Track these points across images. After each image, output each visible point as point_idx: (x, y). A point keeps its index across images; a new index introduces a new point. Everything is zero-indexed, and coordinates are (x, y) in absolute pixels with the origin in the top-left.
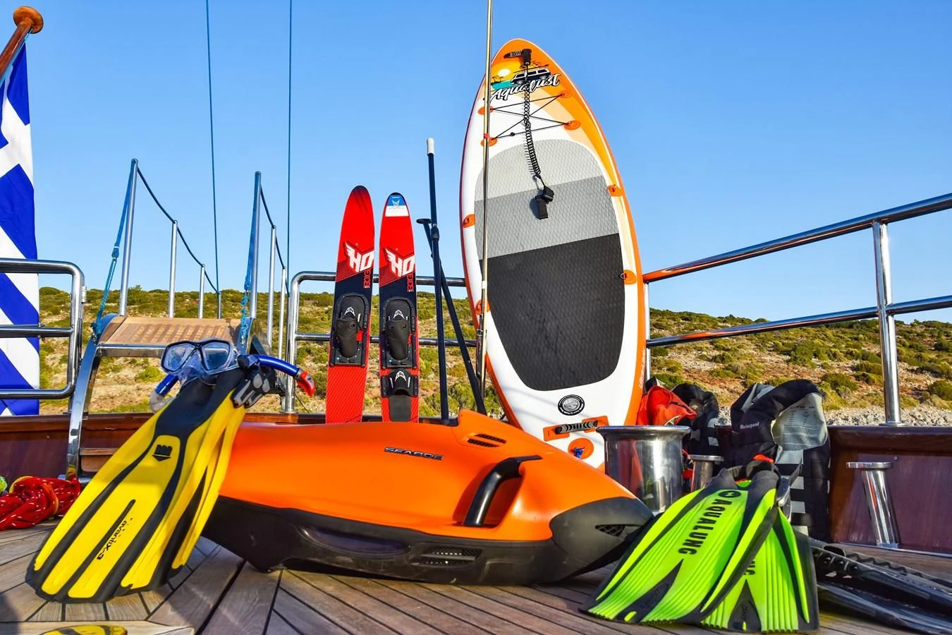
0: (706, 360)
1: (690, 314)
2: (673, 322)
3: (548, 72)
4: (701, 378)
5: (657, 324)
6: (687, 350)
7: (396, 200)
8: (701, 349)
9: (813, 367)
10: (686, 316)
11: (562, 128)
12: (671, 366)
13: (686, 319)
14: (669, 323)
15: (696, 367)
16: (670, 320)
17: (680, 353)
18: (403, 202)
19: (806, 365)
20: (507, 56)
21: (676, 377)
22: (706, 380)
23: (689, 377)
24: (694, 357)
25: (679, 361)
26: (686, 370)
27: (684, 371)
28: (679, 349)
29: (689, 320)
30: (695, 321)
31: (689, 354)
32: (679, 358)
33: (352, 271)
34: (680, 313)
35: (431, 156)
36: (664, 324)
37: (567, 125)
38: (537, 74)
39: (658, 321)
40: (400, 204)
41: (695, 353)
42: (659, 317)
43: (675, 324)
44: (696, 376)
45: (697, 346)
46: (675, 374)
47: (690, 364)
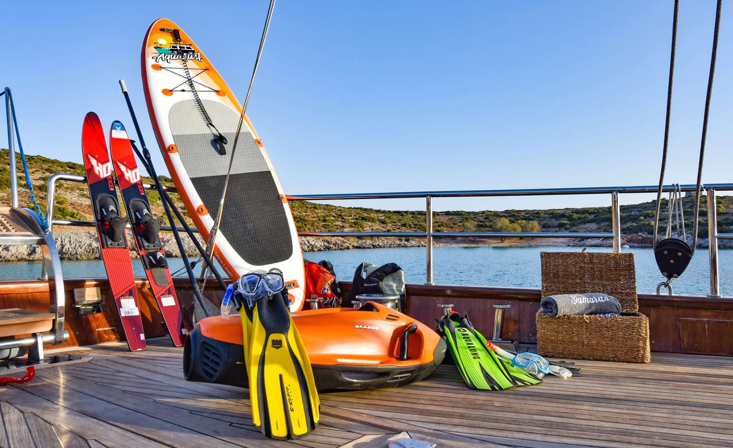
0: (86, 197)
1: (74, 164)
2: (61, 169)
3: (193, 49)
4: (82, 210)
5: (48, 169)
6: (72, 189)
7: (118, 126)
8: (82, 190)
9: (158, 206)
10: (71, 165)
11: (214, 93)
12: (60, 200)
13: (71, 168)
14: (58, 169)
15: (79, 202)
16: (59, 167)
17: (66, 192)
18: (123, 128)
19: (154, 204)
20: (162, 30)
21: (64, 208)
22: (86, 211)
23: (73, 209)
24: (77, 195)
25: (66, 197)
26: (71, 204)
27: (69, 204)
28: (65, 188)
29: (73, 169)
30: (78, 169)
31: (73, 193)
32: (66, 195)
33: (98, 177)
34: (66, 163)
35: (125, 94)
36: (54, 169)
37: (217, 91)
38: (186, 49)
39: (49, 167)
40: (121, 130)
41: (78, 192)
42: (50, 164)
43: (63, 170)
44: (78, 208)
45: (80, 187)
46: (62, 206)
47: (74, 199)
